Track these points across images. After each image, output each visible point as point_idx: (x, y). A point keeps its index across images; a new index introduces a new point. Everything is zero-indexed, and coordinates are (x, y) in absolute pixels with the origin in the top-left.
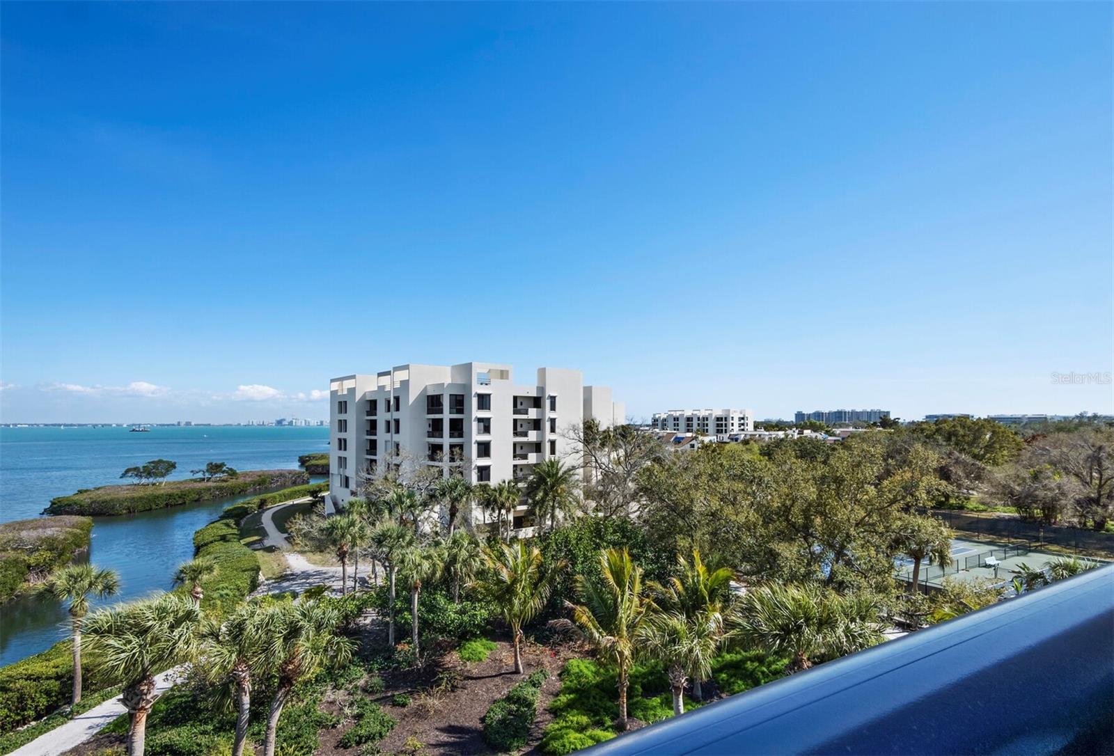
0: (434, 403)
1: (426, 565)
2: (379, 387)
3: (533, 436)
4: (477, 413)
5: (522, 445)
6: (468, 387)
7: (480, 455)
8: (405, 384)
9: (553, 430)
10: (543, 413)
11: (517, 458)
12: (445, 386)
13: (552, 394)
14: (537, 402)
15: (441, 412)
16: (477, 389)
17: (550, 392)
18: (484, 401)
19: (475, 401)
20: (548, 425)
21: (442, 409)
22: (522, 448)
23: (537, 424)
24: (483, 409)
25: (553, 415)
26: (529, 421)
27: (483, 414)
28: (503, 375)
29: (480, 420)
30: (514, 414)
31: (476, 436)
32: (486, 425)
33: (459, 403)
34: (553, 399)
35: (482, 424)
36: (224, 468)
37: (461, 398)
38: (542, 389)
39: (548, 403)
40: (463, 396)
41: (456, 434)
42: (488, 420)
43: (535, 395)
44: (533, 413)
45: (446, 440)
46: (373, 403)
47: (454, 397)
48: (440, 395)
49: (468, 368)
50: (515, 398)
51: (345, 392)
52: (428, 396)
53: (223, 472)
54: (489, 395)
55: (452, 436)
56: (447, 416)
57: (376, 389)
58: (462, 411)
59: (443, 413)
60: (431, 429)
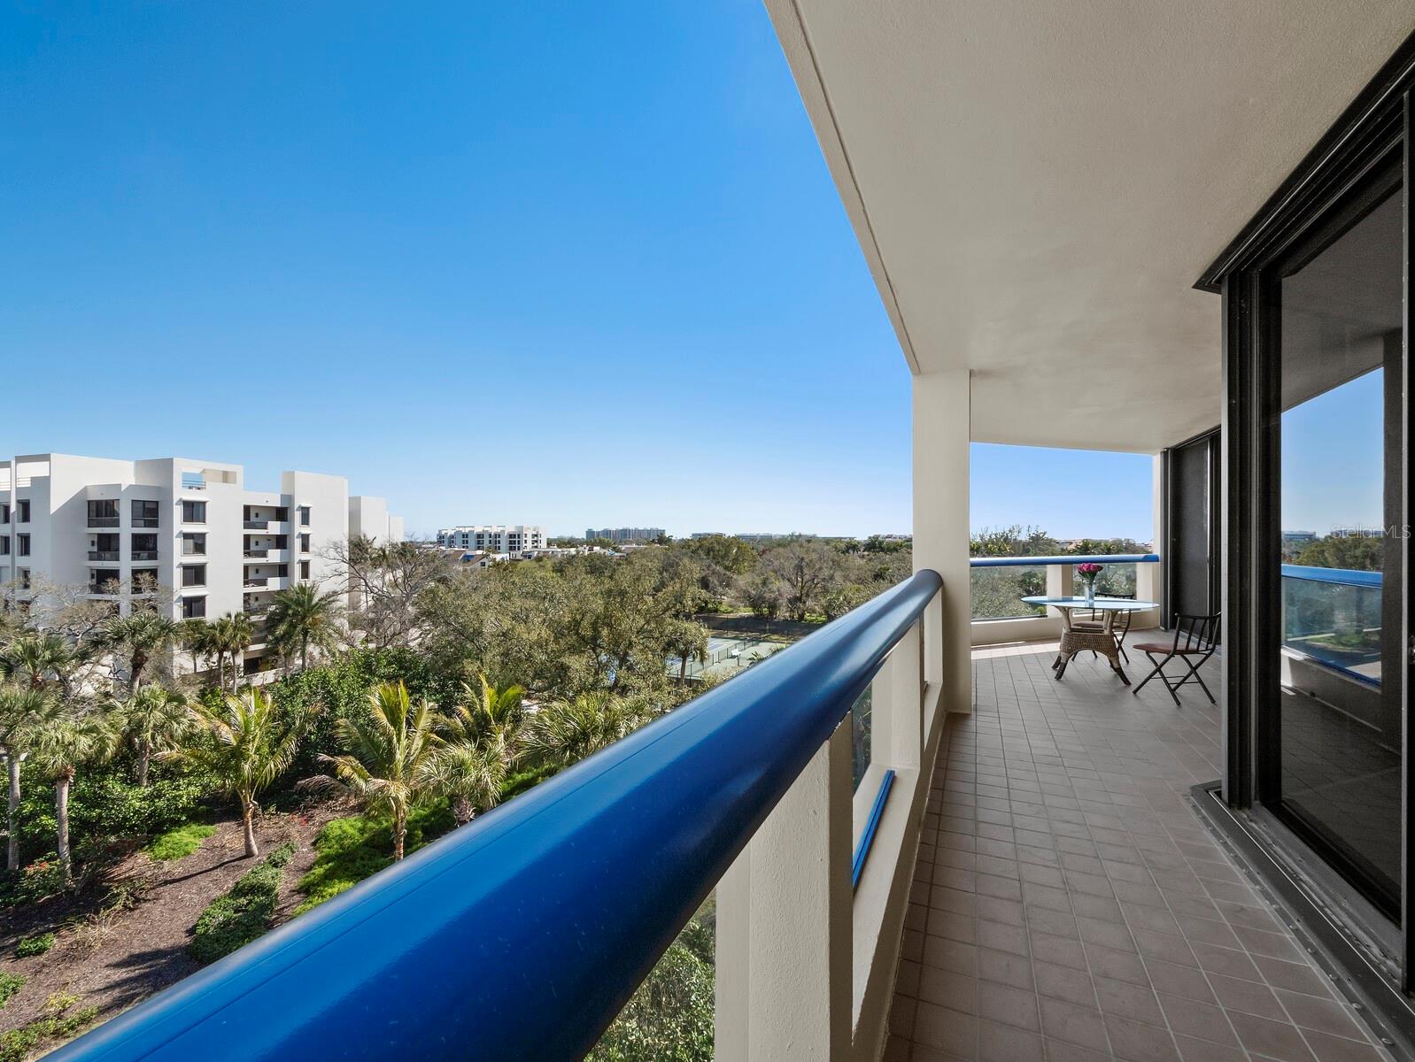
0: (101, 511)
1: (84, 742)
3: (274, 556)
4: (179, 525)
5: (258, 568)
6: (166, 490)
7: (186, 582)
8: (44, 481)
9: (305, 548)
10: (291, 528)
11: (250, 585)
12: (123, 489)
13: (304, 505)
14: (281, 514)
15: (116, 524)
16: (181, 493)
17: (300, 501)
18: (194, 511)
19: (178, 511)
20: (298, 543)
21: (118, 521)
22: (257, 571)
23: (281, 542)
24: (192, 521)
25: (305, 530)
26: (268, 537)
27: (193, 528)
28: (226, 477)
29: (186, 536)
30: (245, 528)
31: (180, 556)
32: (198, 543)
33: (149, 512)
34: (305, 513)
35: (191, 542)
37: (154, 506)
38: (289, 498)
39: (298, 516)
40: (157, 502)
41: (144, 554)
42: (203, 535)
43: (279, 505)
44: (275, 528)
45: (125, 563)
47: (141, 505)
48: (113, 501)
49: (166, 466)
50: (247, 509)
52: (89, 502)
54: (204, 503)
55: (135, 557)
56: (126, 530)
58: (155, 524)
59: (118, 526)
60: (95, 549)
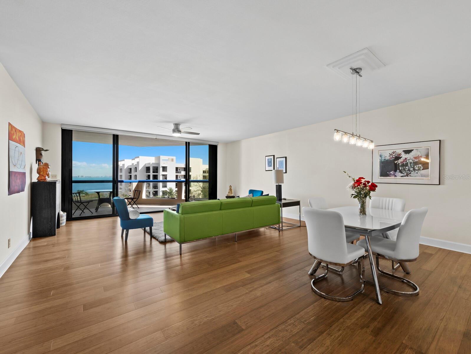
0: (147, 169)
2: (132, 164)
4: (161, 172)
6: (159, 164)
7: (163, 187)
8: (138, 163)
12: (151, 164)
14: (185, 169)
16: (162, 164)
18: (164, 169)
19: (161, 169)
21: (150, 172)
23: (184, 177)
24: (164, 171)
25: (190, 174)
27: (164, 173)
28: (172, 160)
29: (163, 175)
30: (176, 173)
33: (156, 170)
34: (190, 169)
35: (164, 177)
36: (84, 192)
37: (157, 168)
42: (166, 175)
43: (184, 167)
44: (182, 173)
46: (131, 169)
47: (154, 168)
48: (149, 167)
49: (159, 158)
50: (177, 169)
51: (122, 166)
52: (146, 167)
53: (83, 193)
54: (167, 167)
56: (151, 174)
57: (131, 164)
58: (157, 172)
59: (150, 173)
60: (147, 178)
